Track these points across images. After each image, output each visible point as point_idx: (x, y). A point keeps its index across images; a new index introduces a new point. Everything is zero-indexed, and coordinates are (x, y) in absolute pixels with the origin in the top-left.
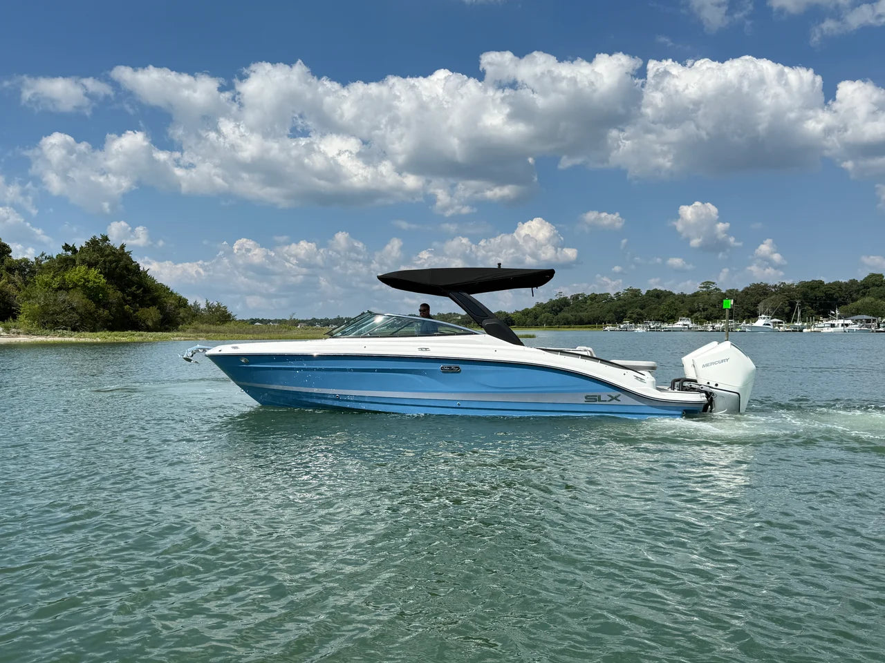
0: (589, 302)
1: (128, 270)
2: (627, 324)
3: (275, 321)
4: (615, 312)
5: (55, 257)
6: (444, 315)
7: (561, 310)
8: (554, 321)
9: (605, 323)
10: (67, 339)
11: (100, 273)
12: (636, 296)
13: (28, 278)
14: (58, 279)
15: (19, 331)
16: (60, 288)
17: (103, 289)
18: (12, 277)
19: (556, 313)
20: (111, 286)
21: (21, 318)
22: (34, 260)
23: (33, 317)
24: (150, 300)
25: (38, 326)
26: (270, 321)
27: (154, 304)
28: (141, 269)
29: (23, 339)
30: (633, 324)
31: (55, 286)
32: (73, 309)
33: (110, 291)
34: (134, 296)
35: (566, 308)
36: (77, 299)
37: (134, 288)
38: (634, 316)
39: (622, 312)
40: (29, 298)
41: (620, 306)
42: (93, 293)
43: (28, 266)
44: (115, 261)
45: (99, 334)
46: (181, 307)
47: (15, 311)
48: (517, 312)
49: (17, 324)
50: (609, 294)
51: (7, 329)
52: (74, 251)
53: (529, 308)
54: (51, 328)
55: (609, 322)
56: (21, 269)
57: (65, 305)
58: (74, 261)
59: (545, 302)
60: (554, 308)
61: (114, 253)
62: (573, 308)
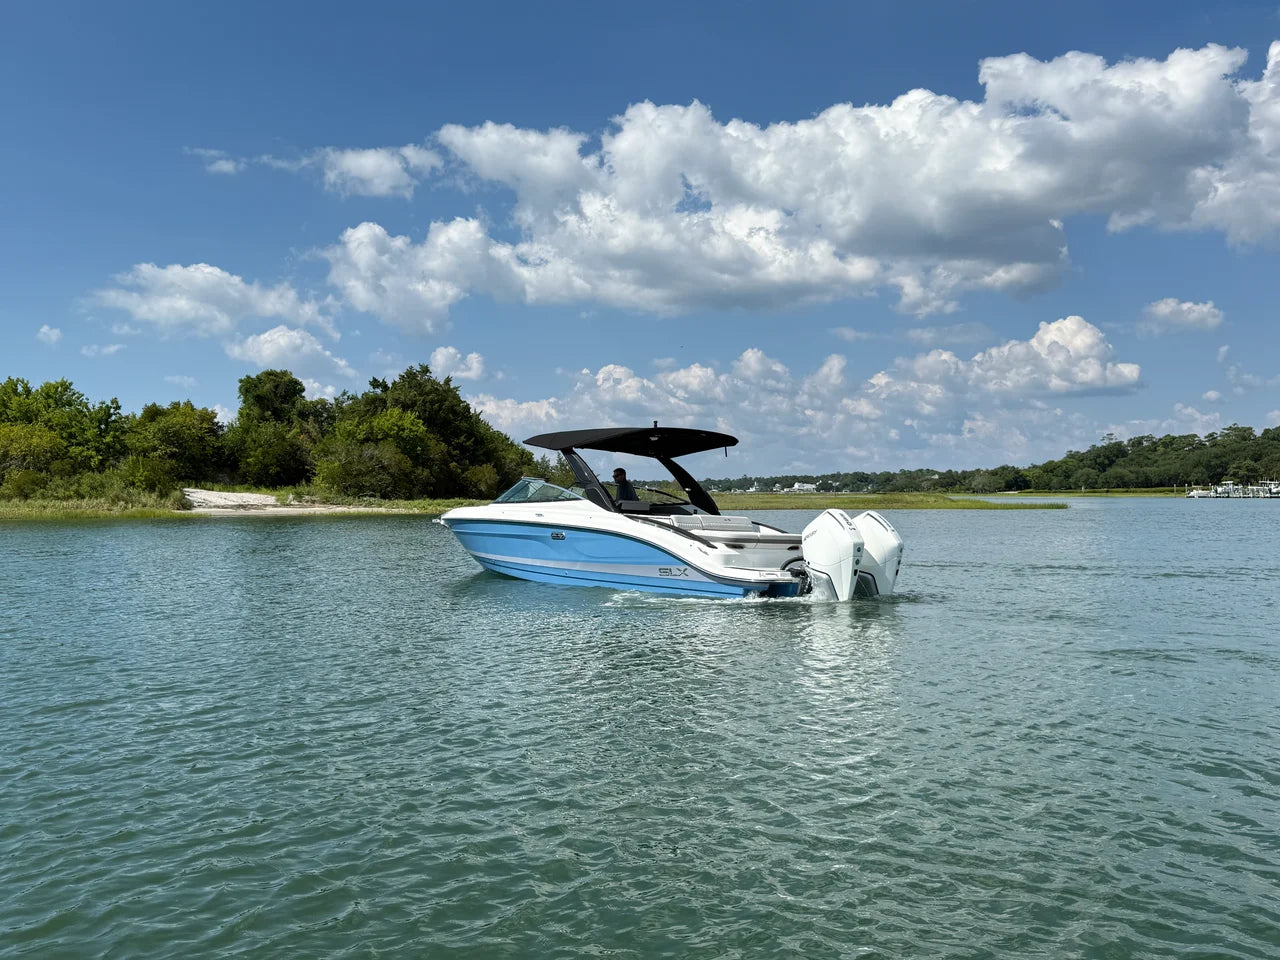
0: (1161, 449)
1: (455, 413)
2: (1228, 485)
4: (1208, 467)
5: (360, 396)
6: (910, 472)
7: (1112, 463)
8: (1100, 481)
9: (1190, 485)
10: (376, 510)
11: (419, 417)
12: (1244, 439)
13: (325, 426)
14: (365, 426)
15: (314, 498)
16: (367, 440)
17: (422, 440)
18: (305, 425)
19: (1103, 468)
20: (432, 436)
21: (317, 480)
22: (333, 401)
23: (332, 479)
24: (484, 454)
25: (338, 492)
27: (488, 461)
28: (472, 411)
29: (319, 509)
30: (1240, 487)
31: (361, 436)
32: (383, 468)
33: (432, 443)
34: (461, 448)
35: (1120, 461)
36: (388, 453)
37: (462, 438)
38: (1241, 473)
39: (1219, 466)
40: (326, 453)
41: (1217, 457)
42: (409, 446)
43: (326, 410)
44: (438, 401)
45: (416, 502)
46: (524, 463)
47: (308, 471)
48: (1035, 467)
49: (312, 489)
50: (1195, 436)
51: (299, 496)
52: (385, 387)
53: (1056, 460)
54: (355, 495)
55: (1197, 483)
56: (317, 414)
57: (373, 462)
58: (385, 402)
59: (1083, 450)
60: (1098, 460)
61: (437, 389)
62: (1132, 460)
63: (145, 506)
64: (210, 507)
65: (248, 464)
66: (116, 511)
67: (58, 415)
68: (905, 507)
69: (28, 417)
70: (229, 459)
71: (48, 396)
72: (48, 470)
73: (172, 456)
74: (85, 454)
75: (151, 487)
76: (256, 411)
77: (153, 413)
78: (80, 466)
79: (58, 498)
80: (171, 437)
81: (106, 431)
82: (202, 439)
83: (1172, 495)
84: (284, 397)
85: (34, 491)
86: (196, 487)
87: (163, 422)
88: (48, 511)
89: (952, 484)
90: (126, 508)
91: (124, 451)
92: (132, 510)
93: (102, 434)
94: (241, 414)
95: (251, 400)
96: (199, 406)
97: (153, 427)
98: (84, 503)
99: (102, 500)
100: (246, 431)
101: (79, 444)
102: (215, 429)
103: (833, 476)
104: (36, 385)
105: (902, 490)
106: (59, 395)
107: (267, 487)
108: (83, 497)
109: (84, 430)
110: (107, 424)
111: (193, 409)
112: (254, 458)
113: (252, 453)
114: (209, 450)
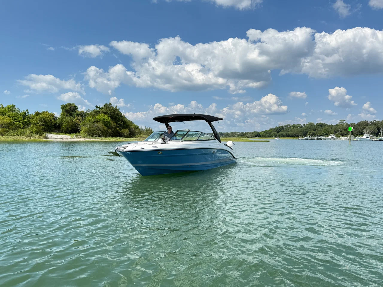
0: (292, 128)
1: (118, 115)
2: (308, 137)
4: (303, 132)
5: (93, 110)
6: (233, 133)
7: (280, 131)
8: (277, 135)
9: (299, 136)
10: (97, 140)
12: (312, 125)
13: (84, 118)
14: (94, 118)
15: (81, 136)
16: (95, 122)
17: (109, 122)
18: (78, 117)
19: (278, 132)
20: (112, 121)
21: (81, 132)
22: (86, 112)
23: (85, 132)
24: (126, 126)
25: (87, 135)
27: (127, 128)
28: (123, 115)
29: (82, 140)
30: (311, 137)
31: (93, 121)
32: (99, 129)
33: (112, 123)
34: (120, 125)
35: (282, 130)
36: (100, 125)
37: (120, 122)
38: (311, 133)
39: (306, 132)
40: (84, 125)
41: (305, 130)
42: (106, 123)
43: (84, 114)
44: (114, 112)
45: (108, 138)
46: (136, 129)
47: (79, 129)
48: (262, 132)
49: (80, 134)
50: (300, 125)
51: (77, 136)
52: (100, 108)
53: (267, 130)
54: (91, 136)
55: (301, 136)
56: (81, 115)
57: (96, 128)
58: (100, 112)
59: (274, 128)
60: (277, 130)
61: (113, 109)
62: (285, 130)
63: (35, 138)
64: (53, 139)
65: (63, 128)
66: (28, 139)
67: (12, 114)
69: (3, 114)
70: (58, 126)
71: (9, 109)
72: (9, 128)
73: (43, 125)
74: (19, 124)
75: (37, 133)
76: (65, 114)
77: (37, 114)
78: (18, 127)
79: (12, 136)
80: (43, 120)
81: (25, 118)
82: (51, 121)
83: (294, 139)
84: (73, 110)
85: (5, 134)
86: (49, 133)
87: (40, 116)
88: (9, 139)
89: (243, 136)
90: (30, 138)
91: (30, 124)
92: (32, 139)
93: (24, 119)
94: (61, 114)
95: (64, 111)
96: (50, 112)
97: (38, 117)
98: (19, 137)
99: (24, 136)
100: (63, 119)
101: (17, 122)
102: (54, 118)
104: (5, 106)
105: (231, 137)
106: (12, 109)
107: (68, 134)
108: (19, 136)
109: (19, 118)
110: (25, 116)
111: (48, 113)
113: (64, 125)
114: (53, 124)
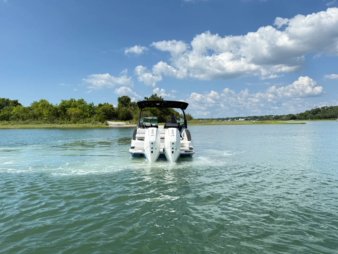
0: (329, 109)
3: (206, 119)
6: (267, 116)
7: (317, 113)
8: (314, 117)
9: (337, 118)
13: (135, 107)
15: (133, 123)
16: (144, 110)
17: (155, 110)
18: (131, 107)
19: (315, 114)
21: (134, 119)
22: (137, 102)
23: (137, 119)
24: (169, 113)
26: (204, 119)
29: (134, 125)
32: (147, 116)
33: (157, 111)
34: (164, 112)
35: (319, 112)
36: (148, 113)
37: (164, 110)
40: (136, 113)
42: (152, 111)
43: (136, 104)
47: (132, 117)
48: (298, 114)
49: (133, 121)
51: (130, 123)
52: (147, 99)
53: (303, 112)
56: (134, 105)
57: (145, 115)
59: (310, 110)
60: (313, 112)
61: (158, 99)
62: (322, 112)
63: (99, 125)
64: (112, 125)
66: (93, 126)
67: (81, 106)
68: (266, 124)
69: (75, 106)
70: (116, 115)
71: (79, 102)
72: (79, 118)
73: (104, 114)
74: (87, 114)
75: (100, 121)
76: (121, 105)
77: (100, 105)
78: (86, 117)
79: (82, 123)
80: (104, 111)
81: (91, 109)
82: (110, 111)
83: (332, 120)
84: (127, 101)
85: (77, 122)
86: (109, 121)
87: (103, 107)
88: (80, 126)
89: (278, 118)
90: (95, 125)
91: (95, 113)
92: (97, 126)
93: (90, 110)
94: (118, 105)
95: (120, 102)
96: (110, 104)
97: (100, 108)
98: (87, 124)
99: (91, 124)
100: (119, 109)
101: (85, 112)
102: (113, 109)
103: (249, 117)
104: (77, 100)
105: (265, 120)
106: (81, 102)
107: (124, 121)
108: (87, 123)
109: (86, 109)
110: (91, 108)
111: (108, 104)
112: (121, 115)
113: (120, 113)
114: (112, 113)
